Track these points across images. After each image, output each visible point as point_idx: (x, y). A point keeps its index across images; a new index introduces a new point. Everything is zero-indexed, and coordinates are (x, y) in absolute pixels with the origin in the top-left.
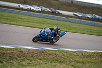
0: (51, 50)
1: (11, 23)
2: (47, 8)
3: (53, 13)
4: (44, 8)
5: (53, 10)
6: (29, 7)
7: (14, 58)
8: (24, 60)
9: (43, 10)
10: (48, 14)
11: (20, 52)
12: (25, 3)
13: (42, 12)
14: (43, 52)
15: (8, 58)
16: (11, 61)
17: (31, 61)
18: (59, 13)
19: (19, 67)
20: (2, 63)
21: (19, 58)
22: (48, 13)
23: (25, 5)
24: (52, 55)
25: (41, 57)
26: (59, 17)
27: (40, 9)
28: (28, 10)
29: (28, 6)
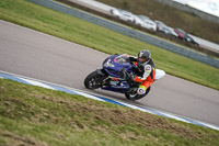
0: (176, 121)
1: (96, 46)
2: (169, 26)
3: (180, 39)
4: (162, 26)
5: (182, 33)
6: (132, 17)
7: (104, 122)
8: (122, 130)
9: (161, 29)
10: (171, 40)
11: (116, 111)
12: (124, 7)
13: (158, 32)
14: (160, 121)
15: (92, 121)
16: (99, 128)
17: (137, 134)
18: (193, 42)
19: (114, 142)
20: (82, 127)
21: (113, 125)
22: (171, 37)
23: (125, 12)
24: (178, 131)
25: (157, 131)
26: (193, 51)
27: (154, 27)
28: (128, 23)
29: (130, 14)
